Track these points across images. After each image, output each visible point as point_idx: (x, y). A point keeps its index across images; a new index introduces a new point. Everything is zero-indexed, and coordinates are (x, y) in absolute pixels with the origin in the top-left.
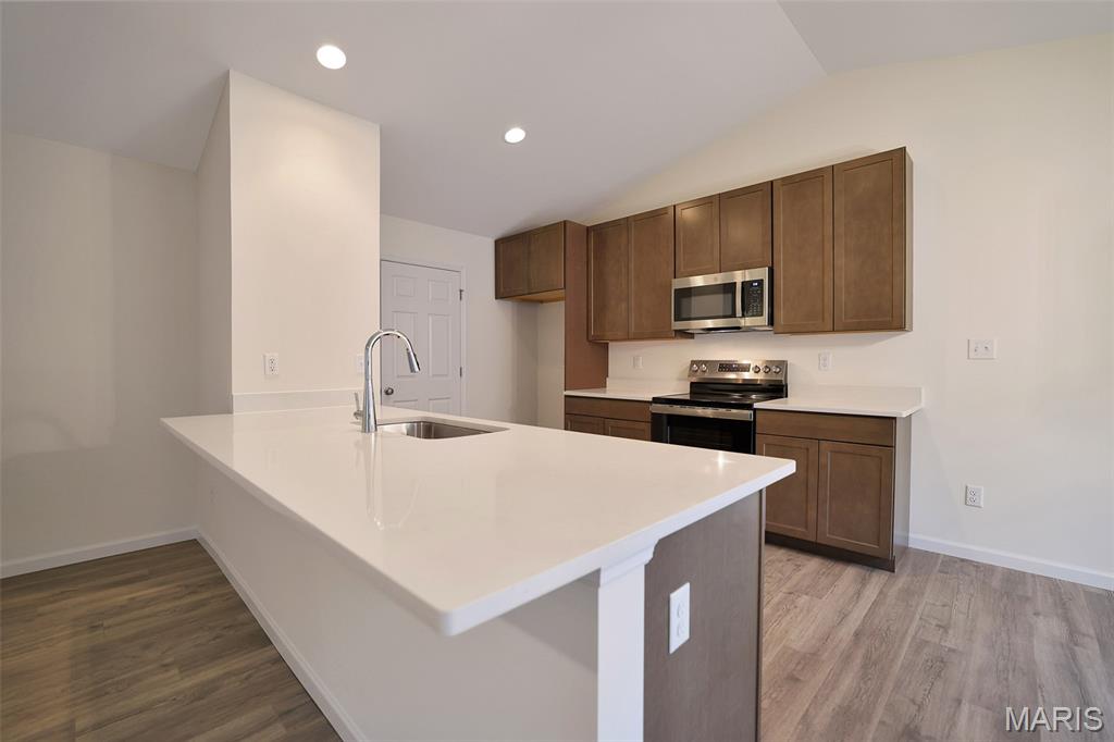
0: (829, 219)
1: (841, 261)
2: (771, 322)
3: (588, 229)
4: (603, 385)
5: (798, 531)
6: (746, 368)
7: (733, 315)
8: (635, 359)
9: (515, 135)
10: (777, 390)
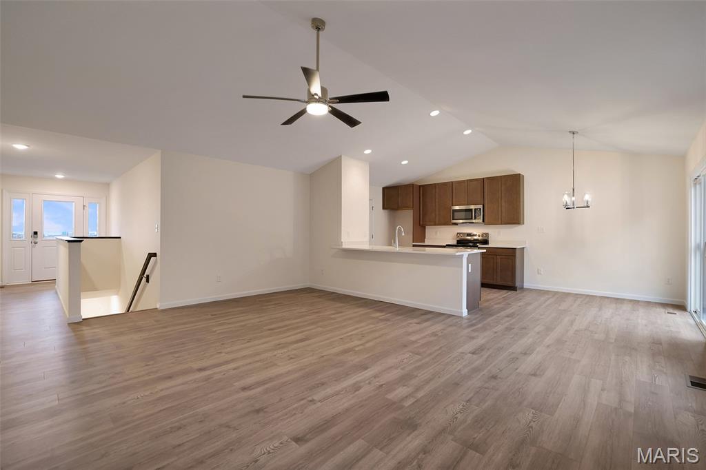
0: (500, 192)
1: (503, 204)
2: (483, 221)
3: (420, 186)
4: (424, 242)
5: (491, 282)
6: (475, 235)
7: (472, 219)
8: (436, 233)
9: (405, 162)
10: (486, 242)
